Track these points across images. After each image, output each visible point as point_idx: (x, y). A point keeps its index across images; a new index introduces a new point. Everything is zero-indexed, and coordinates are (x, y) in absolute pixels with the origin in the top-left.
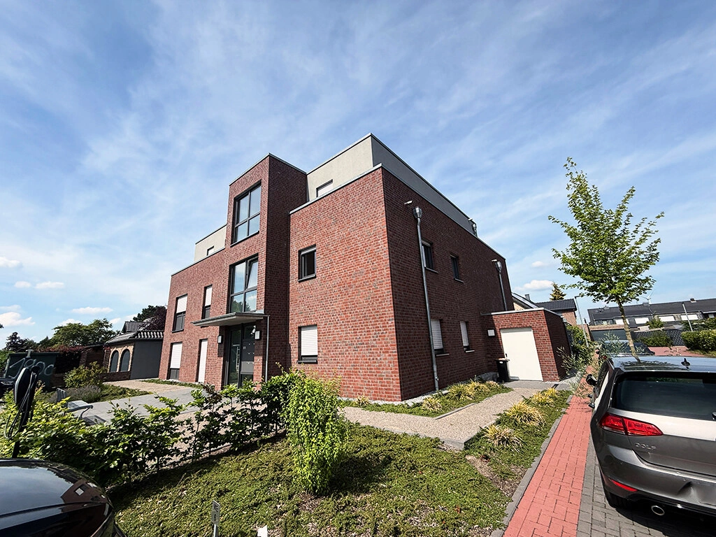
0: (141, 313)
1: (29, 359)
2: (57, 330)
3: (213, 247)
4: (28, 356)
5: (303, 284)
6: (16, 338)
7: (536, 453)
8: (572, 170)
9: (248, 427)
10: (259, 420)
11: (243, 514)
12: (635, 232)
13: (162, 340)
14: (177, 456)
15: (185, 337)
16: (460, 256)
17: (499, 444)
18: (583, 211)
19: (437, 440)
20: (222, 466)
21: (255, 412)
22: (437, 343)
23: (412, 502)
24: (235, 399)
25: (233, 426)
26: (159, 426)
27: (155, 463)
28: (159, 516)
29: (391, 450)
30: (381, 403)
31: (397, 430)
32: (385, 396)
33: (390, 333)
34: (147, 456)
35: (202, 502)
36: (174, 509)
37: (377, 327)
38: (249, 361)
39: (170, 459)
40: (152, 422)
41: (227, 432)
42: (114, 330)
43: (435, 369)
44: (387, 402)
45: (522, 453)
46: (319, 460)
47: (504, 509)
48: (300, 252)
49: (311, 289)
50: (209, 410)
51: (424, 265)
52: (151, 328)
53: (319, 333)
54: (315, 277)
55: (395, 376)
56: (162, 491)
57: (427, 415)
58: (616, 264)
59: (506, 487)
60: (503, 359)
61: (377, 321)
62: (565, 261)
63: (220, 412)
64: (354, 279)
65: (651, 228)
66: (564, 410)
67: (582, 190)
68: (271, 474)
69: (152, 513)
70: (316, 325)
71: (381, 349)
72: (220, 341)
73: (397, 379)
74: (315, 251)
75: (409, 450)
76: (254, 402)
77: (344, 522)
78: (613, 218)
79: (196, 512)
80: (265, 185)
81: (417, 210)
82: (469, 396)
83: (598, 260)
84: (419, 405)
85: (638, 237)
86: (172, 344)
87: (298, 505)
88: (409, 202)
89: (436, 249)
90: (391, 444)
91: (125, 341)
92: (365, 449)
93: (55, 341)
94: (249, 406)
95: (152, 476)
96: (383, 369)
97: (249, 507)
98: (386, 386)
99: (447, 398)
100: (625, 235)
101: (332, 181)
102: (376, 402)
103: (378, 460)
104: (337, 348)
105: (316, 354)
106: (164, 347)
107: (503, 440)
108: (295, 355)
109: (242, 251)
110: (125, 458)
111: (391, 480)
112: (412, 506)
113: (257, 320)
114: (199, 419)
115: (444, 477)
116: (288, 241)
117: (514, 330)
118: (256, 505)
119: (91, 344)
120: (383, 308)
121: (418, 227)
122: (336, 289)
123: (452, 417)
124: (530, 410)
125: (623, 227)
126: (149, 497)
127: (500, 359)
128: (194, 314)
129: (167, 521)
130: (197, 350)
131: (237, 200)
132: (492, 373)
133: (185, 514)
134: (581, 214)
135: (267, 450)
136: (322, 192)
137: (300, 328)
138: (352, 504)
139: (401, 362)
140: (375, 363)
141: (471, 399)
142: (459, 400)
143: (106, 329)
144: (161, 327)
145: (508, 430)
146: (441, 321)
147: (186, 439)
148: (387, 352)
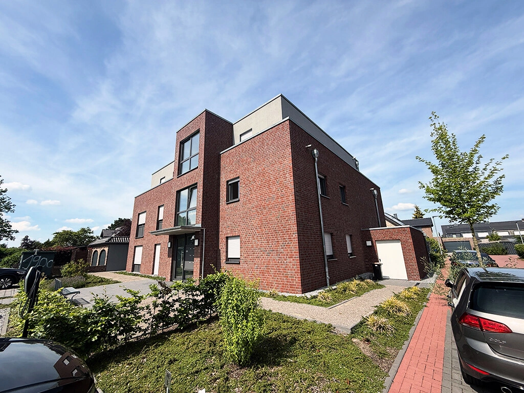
0: (114, 223)
1: (36, 255)
2: (55, 235)
3: (164, 177)
4: (36, 254)
5: (230, 205)
6: (27, 240)
7: (406, 337)
8: (435, 121)
9: (190, 312)
10: (198, 307)
11: (187, 379)
12: (484, 169)
13: (128, 244)
14: (139, 332)
15: (145, 242)
16: (347, 186)
17: (377, 330)
18: (443, 153)
19: (330, 326)
20: (171, 340)
21: (195, 301)
22: (328, 251)
23: (313, 374)
24: (181, 291)
25: (179, 311)
26: (127, 311)
27: (123, 337)
28: (127, 378)
29: (296, 333)
30: (286, 295)
31: (300, 317)
32: (290, 290)
33: (293, 243)
34: (118, 332)
35: (158, 368)
36: (138, 372)
37: (284, 239)
38: (190, 261)
39: (134, 334)
40: (122, 308)
41: (175, 315)
42: (95, 235)
43: (327, 270)
44: (291, 294)
45: (395, 337)
46: (243, 341)
47: (383, 382)
48: (228, 182)
49: (235, 209)
50: (162, 299)
51: (320, 192)
52: (121, 235)
53: (241, 242)
54: (239, 201)
55: (297, 275)
56: (129, 359)
57: (322, 305)
58: (469, 194)
59: (384, 365)
60: (378, 263)
61: (285, 234)
62: (428, 191)
63: (170, 300)
64: (268, 202)
65: (498, 167)
66: (425, 304)
67: (443, 137)
68: (207, 349)
69: (122, 375)
70: (239, 236)
71: (287, 255)
72: (169, 246)
73: (299, 278)
74: (239, 181)
75: (309, 333)
76: (195, 294)
77: (263, 389)
78: (467, 159)
79: (154, 375)
80: (203, 132)
81: (315, 151)
82: (353, 291)
83: (454, 191)
84: (315, 297)
85: (487, 173)
86: (135, 247)
87: (227, 373)
88: (309, 146)
89: (328, 181)
90: (296, 328)
91: (102, 244)
92: (276, 331)
93: (53, 243)
94: (191, 297)
95: (121, 346)
96: (288, 270)
97: (192, 373)
98: (291, 282)
99: (336, 292)
100: (476, 172)
101: (251, 129)
102: (283, 294)
103: (286, 340)
104: (254, 253)
105: (239, 257)
106: (130, 249)
107: (380, 327)
108: (223, 257)
109: (186, 181)
110: (103, 334)
111: (296, 356)
112: (313, 377)
113: (196, 232)
114: (155, 305)
115: (336, 356)
116: (219, 174)
117: (387, 241)
118: (197, 372)
119: (79, 246)
120: (289, 225)
121: (316, 164)
122: (254, 210)
123: (340, 307)
124: (400, 304)
125: (474, 166)
126: (120, 363)
127: (376, 263)
128: (151, 226)
129: (132, 381)
130: (153, 252)
131: (182, 143)
132: (369, 274)
133: (146, 377)
134: (442, 155)
135: (204, 329)
136: (244, 138)
137: (227, 238)
138: (268, 375)
139: (302, 265)
140: (283, 265)
141: (354, 293)
142: (345, 294)
143: (89, 234)
144: (127, 234)
145: (384, 320)
146: (332, 235)
147: (146, 320)
148: (292, 257)
